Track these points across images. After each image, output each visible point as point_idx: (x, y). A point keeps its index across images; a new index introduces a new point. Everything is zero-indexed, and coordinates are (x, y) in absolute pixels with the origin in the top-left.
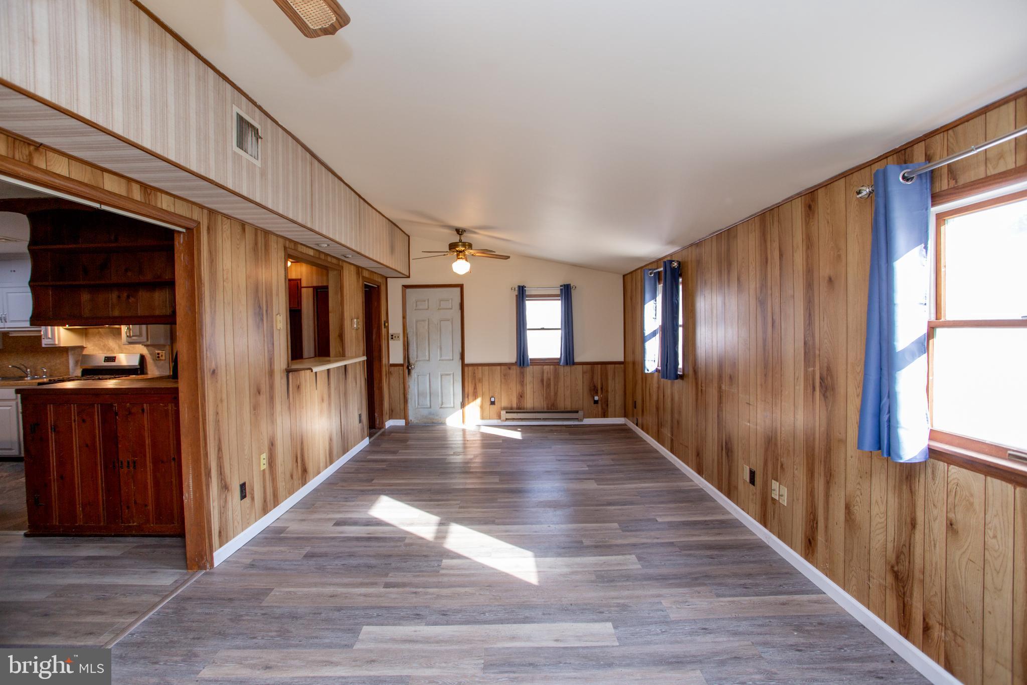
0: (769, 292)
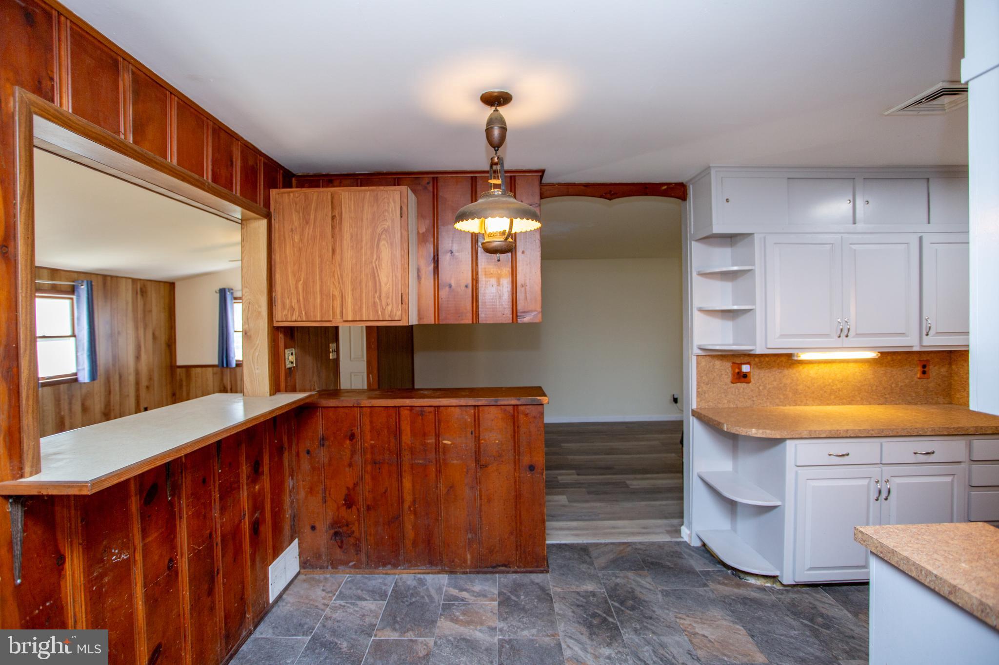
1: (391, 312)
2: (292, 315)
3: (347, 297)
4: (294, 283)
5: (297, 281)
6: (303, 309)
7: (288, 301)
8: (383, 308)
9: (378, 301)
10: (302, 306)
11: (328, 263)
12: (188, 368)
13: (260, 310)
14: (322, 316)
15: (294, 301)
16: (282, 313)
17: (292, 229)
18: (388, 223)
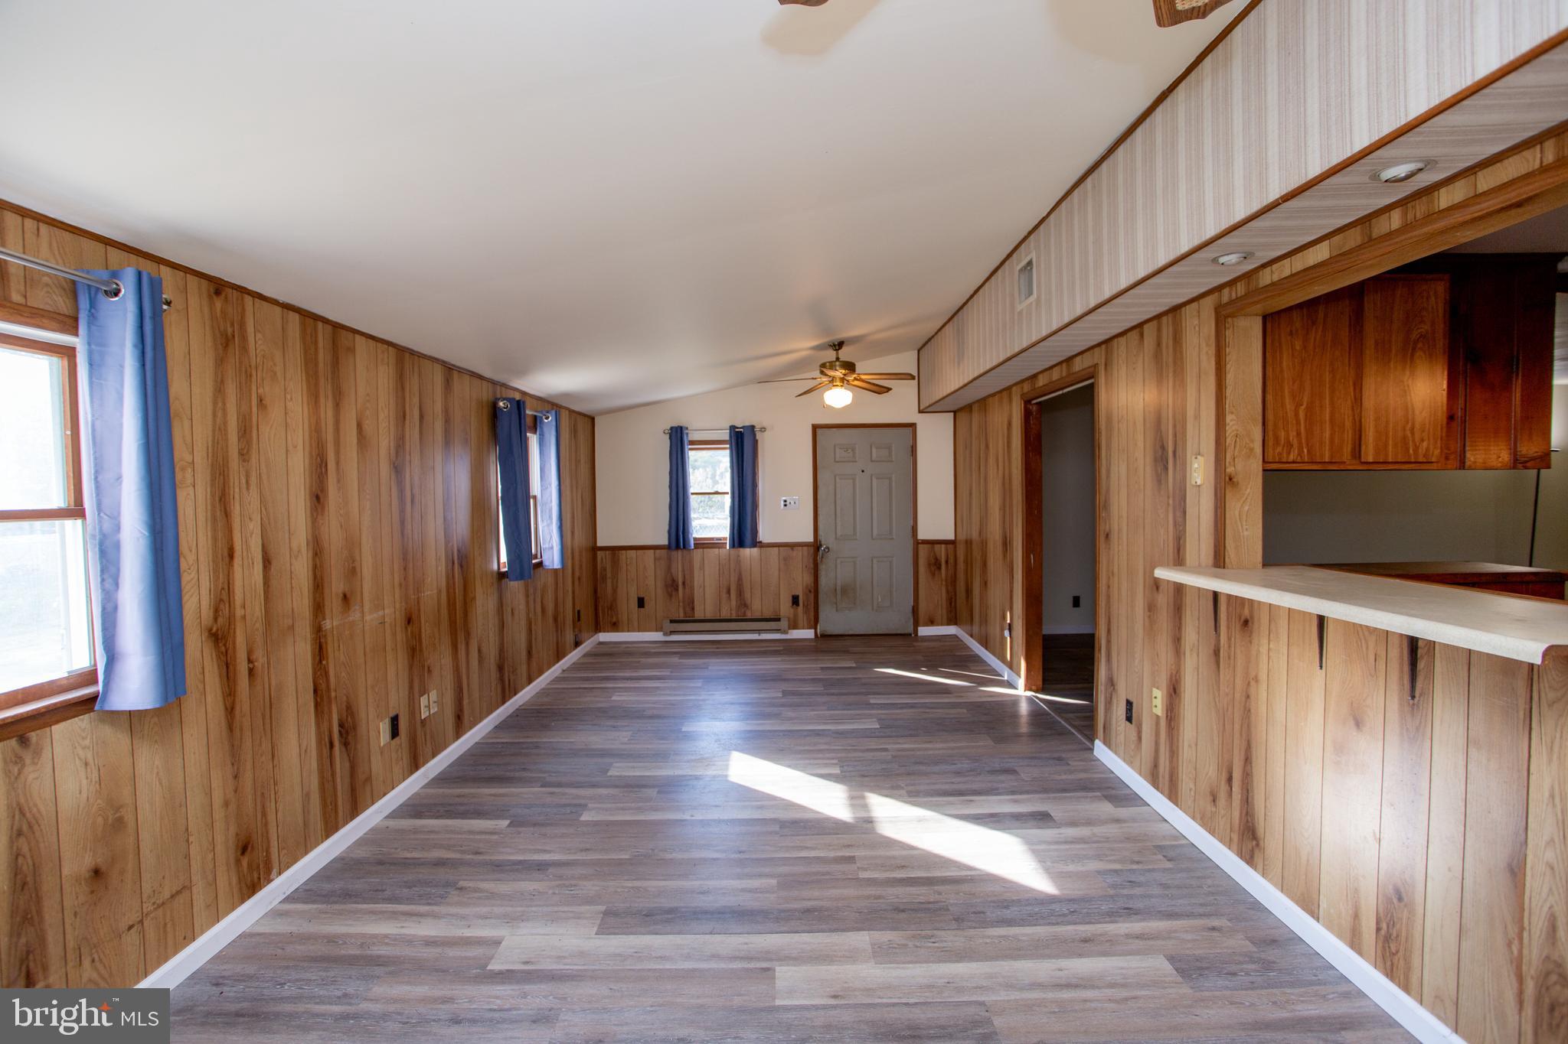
0: (408, 457)
1: (1426, 450)
2: (1289, 453)
3: (1367, 429)
4: (1293, 408)
5: (1298, 405)
6: (1304, 445)
7: (1282, 434)
8: (1416, 445)
9: (1409, 435)
10: (1303, 441)
11: (1343, 381)
12: (614, 550)
13: (1252, 445)
14: (1332, 456)
15: (1293, 434)
16: (1274, 450)
17: (1291, 331)
18: (1426, 327)
